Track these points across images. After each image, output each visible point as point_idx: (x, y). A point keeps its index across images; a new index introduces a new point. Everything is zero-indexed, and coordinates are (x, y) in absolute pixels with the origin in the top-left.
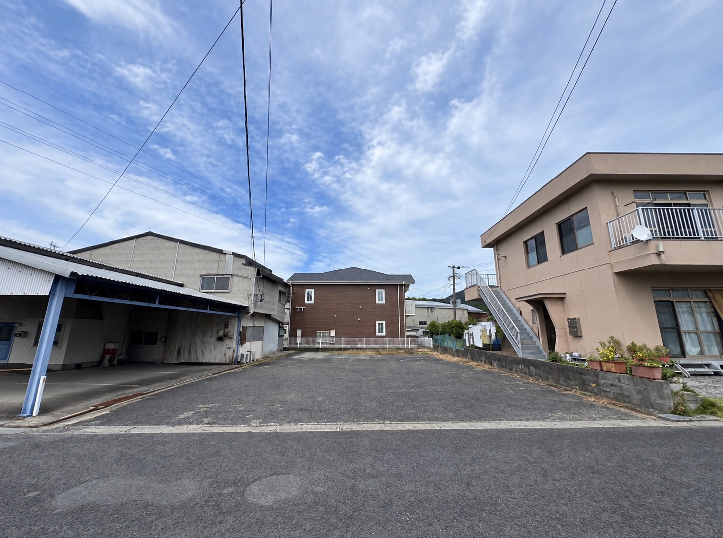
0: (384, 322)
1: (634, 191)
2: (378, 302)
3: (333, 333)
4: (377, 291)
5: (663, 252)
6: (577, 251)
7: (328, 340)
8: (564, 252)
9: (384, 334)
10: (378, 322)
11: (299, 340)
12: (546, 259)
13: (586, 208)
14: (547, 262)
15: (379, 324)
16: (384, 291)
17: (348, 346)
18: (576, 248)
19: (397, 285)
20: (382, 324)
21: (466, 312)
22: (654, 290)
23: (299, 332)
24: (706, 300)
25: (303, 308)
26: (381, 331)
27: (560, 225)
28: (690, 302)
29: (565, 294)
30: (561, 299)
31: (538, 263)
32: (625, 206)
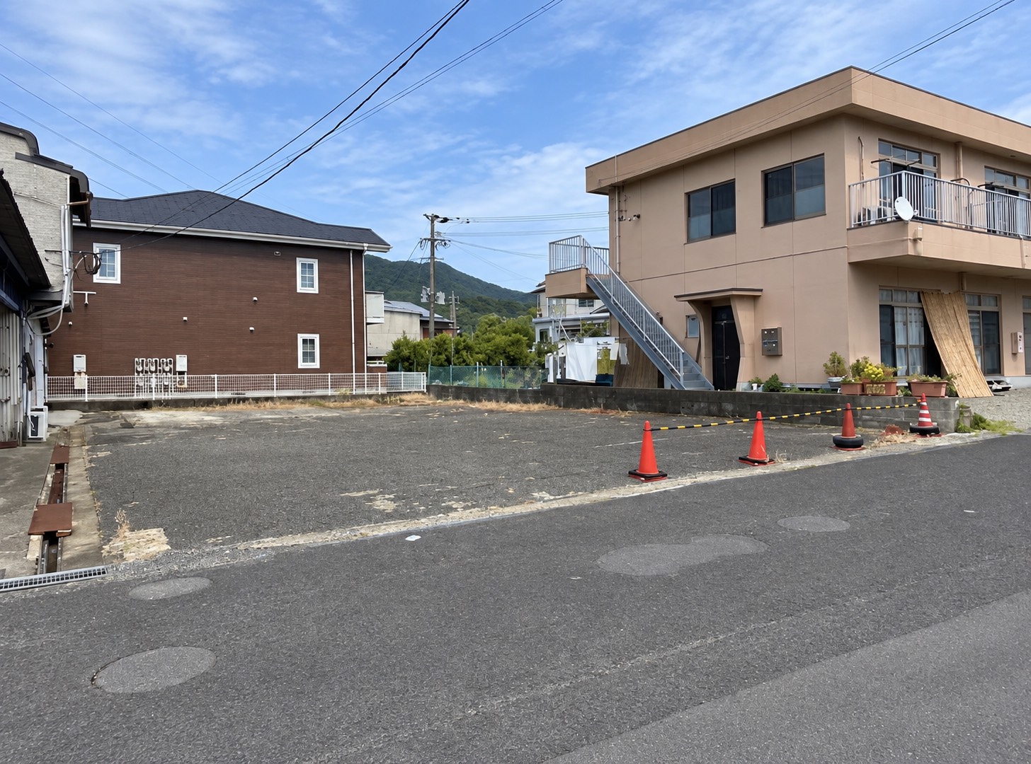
0: (316, 337)
1: (879, 140)
2: (300, 289)
3: (182, 363)
4: (299, 261)
5: (921, 239)
6: (795, 223)
7: (168, 380)
8: (767, 222)
9: (317, 365)
10: (301, 337)
11: (81, 382)
12: (731, 229)
13: (823, 154)
14: (734, 235)
15: (305, 341)
16: (315, 263)
17: (227, 395)
18: (791, 218)
19: (348, 250)
20: (312, 341)
21: (417, 321)
22: (882, 288)
23: (80, 362)
24: (919, 305)
25: (86, 293)
26: (309, 356)
27: (767, 176)
28: (906, 307)
29: (761, 290)
30: (753, 298)
31: (713, 235)
32: (872, 162)
